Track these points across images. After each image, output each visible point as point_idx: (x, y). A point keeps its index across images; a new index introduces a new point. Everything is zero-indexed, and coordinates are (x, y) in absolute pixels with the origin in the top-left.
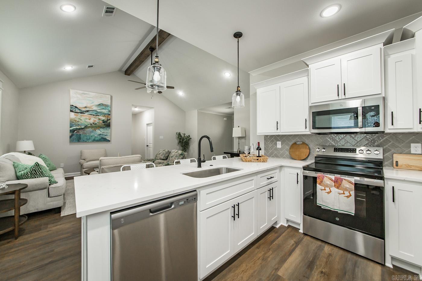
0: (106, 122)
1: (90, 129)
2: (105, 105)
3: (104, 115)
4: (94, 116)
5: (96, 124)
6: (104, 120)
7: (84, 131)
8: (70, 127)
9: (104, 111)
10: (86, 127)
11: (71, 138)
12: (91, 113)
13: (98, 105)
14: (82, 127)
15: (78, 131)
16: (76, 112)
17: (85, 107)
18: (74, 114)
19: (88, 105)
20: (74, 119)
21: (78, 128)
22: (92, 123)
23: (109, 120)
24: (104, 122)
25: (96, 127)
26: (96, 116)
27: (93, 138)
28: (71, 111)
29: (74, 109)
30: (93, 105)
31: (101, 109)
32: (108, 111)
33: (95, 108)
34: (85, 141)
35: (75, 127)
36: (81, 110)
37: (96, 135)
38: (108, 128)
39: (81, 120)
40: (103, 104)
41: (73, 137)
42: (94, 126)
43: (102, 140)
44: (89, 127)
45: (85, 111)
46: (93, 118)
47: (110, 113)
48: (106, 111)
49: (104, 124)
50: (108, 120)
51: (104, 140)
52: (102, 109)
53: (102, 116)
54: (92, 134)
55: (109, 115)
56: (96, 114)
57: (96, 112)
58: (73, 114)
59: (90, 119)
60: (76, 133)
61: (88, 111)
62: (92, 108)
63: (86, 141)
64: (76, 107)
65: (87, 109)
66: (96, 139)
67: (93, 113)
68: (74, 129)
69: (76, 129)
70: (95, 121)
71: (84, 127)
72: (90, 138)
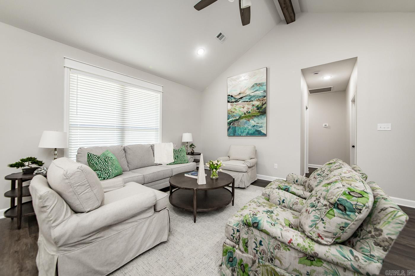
0: (261, 107)
1: (244, 120)
2: (259, 84)
3: (259, 98)
4: (248, 102)
5: (249, 112)
6: (258, 106)
7: (238, 122)
8: (228, 119)
9: (258, 93)
10: (241, 118)
11: (229, 132)
12: (245, 99)
13: (253, 86)
14: (237, 118)
15: (234, 123)
16: (232, 102)
17: (239, 94)
18: (231, 105)
19: (242, 91)
20: (231, 110)
21: (233, 119)
22: (245, 112)
23: (264, 104)
24: (258, 109)
25: (250, 116)
26: (250, 101)
27: (247, 131)
28: (228, 102)
29: (231, 99)
30: (247, 89)
31: (254, 92)
32: (262, 92)
33: (248, 92)
35: (231, 119)
36: (236, 98)
37: (250, 127)
38: (263, 117)
39: (236, 109)
40: (257, 84)
41: (230, 129)
42: (249, 116)
43: (257, 133)
44: (243, 118)
45: (239, 99)
46: (246, 106)
47: (265, 94)
48: (261, 92)
49: (258, 111)
50: (263, 105)
51: (258, 133)
52: (256, 91)
53: (256, 101)
54: (246, 126)
55: (265, 97)
56: (249, 99)
57: (250, 97)
58: (229, 104)
59: (243, 108)
60: (232, 125)
61: (241, 98)
62: (246, 92)
63: (240, 135)
64: (232, 96)
65: (241, 96)
66: (250, 132)
67: (247, 99)
68: (231, 121)
70: (249, 108)
71: (238, 118)
72: (244, 130)
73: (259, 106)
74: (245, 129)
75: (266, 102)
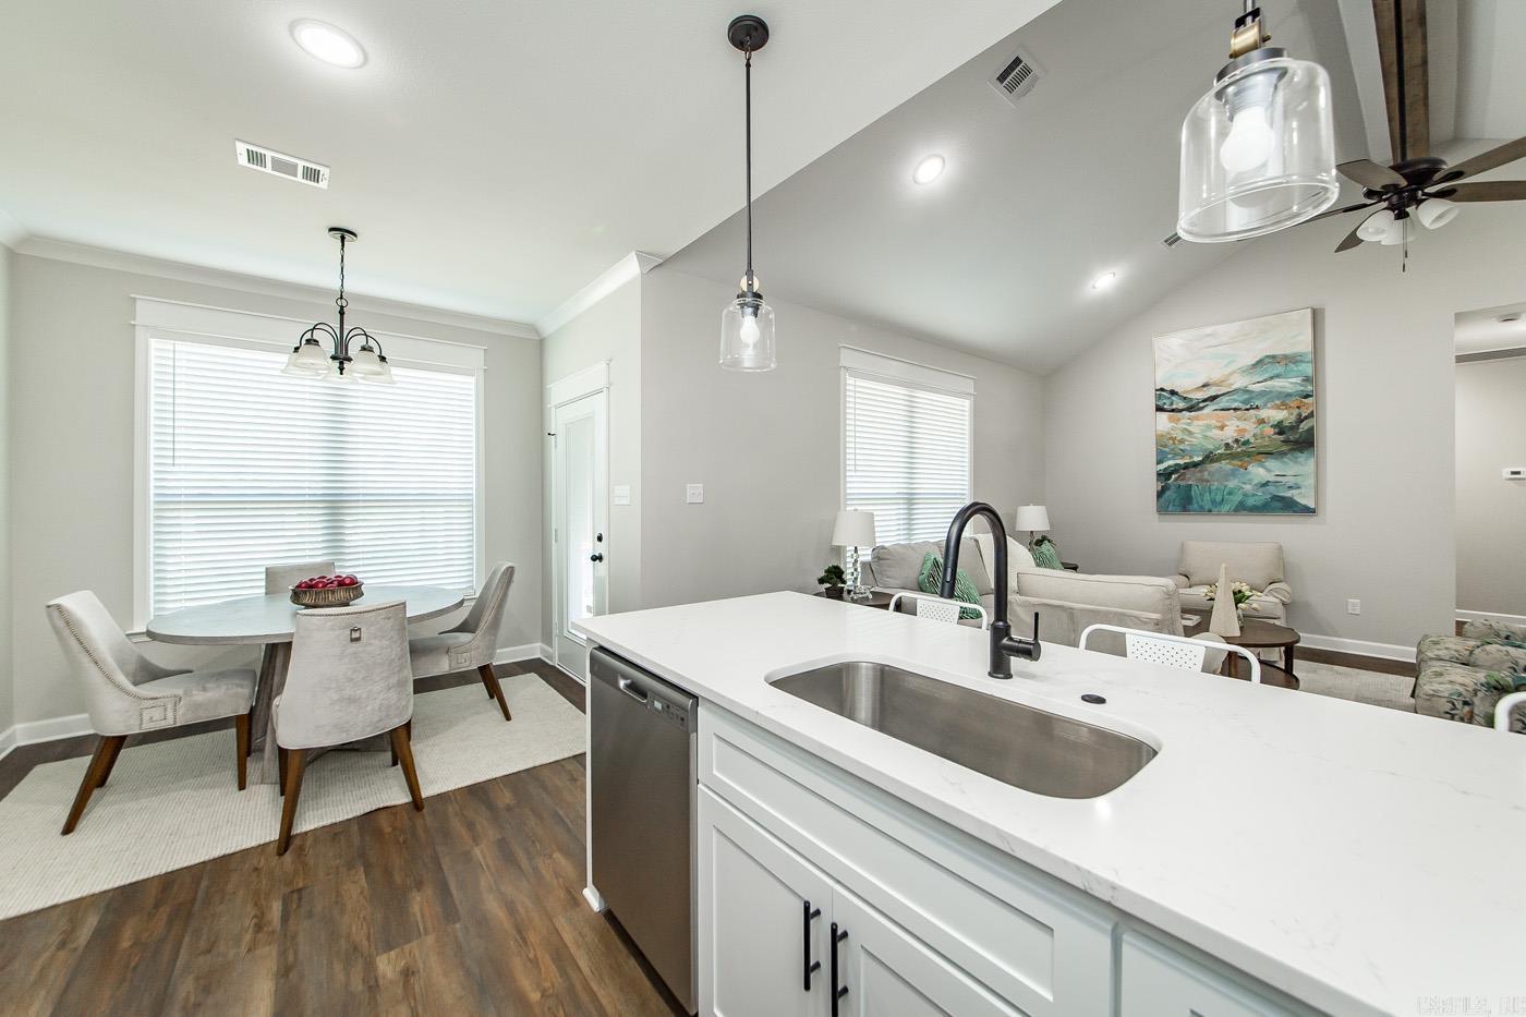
0: (1294, 428)
1: (1225, 465)
2: (1286, 357)
3: (1283, 399)
4: (1238, 412)
5: (1247, 443)
6: (1281, 422)
7: (1200, 471)
8: (1158, 462)
9: (1281, 384)
10: (1209, 458)
11: (1162, 500)
12: (1227, 401)
13: (1260, 362)
14: (1197, 459)
15: (1184, 474)
16: (1173, 411)
17: (1204, 386)
18: (1170, 418)
19: (1215, 376)
20: (1169, 433)
21: (1181, 462)
22: (1230, 441)
23: (1306, 418)
24: (1280, 433)
25: (1249, 455)
26: (1247, 410)
27: (1237, 498)
28: (1159, 409)
29: (1168, 402)
30: (1234, 372)
31: (1265, 380)
32: (1298, 380)
33: (1239, 382)
34: (1207, 508)
35: (1171, 463)
36: (1191, 399)
37: (1248, 487)
38: (1302, 457)
39: (1190, 433)
40: (1273, 357)
41: (1168, 493)
42: (1242, 453)
43: (1278, 505)
44: (1220, 458)
45: (1204, 401)
46: (1232, 422)
47: (1310, 388)
48: (1294, 380)
49: (1282, 437)
50: (1300, 420)
51: (1284, 505)
52: (1272, 378)
53: (1272, 408)
55: (1307, 396)
56: (1244, 402)
57: (1246, 396)
58: (1164, 416)
59: (1222, 428)
60: (1176, 479)
61: (1213, 398)
62: (1231, 381)
63: (1210, 511)
64: (1173, 393)
65: (1212, 392)
66: (1251, 502)
67: (1235, 401)
68: (1169, 467)
69: (1176, 469)
70: (1245, 430)
71: (1200, 459)
72: (1226, 497)
73: (1286, 424)
74: (1230, 493)
75: (1312, 412)
